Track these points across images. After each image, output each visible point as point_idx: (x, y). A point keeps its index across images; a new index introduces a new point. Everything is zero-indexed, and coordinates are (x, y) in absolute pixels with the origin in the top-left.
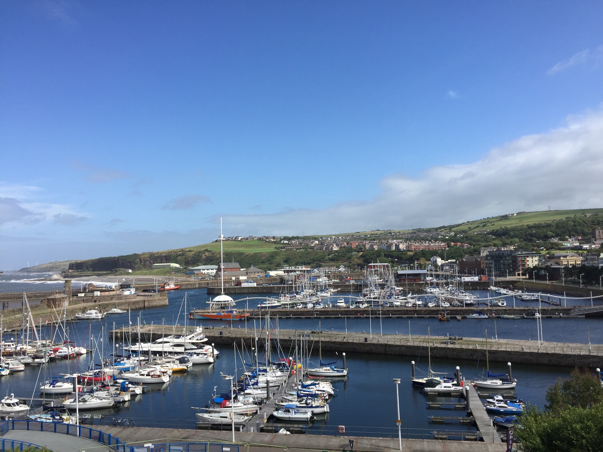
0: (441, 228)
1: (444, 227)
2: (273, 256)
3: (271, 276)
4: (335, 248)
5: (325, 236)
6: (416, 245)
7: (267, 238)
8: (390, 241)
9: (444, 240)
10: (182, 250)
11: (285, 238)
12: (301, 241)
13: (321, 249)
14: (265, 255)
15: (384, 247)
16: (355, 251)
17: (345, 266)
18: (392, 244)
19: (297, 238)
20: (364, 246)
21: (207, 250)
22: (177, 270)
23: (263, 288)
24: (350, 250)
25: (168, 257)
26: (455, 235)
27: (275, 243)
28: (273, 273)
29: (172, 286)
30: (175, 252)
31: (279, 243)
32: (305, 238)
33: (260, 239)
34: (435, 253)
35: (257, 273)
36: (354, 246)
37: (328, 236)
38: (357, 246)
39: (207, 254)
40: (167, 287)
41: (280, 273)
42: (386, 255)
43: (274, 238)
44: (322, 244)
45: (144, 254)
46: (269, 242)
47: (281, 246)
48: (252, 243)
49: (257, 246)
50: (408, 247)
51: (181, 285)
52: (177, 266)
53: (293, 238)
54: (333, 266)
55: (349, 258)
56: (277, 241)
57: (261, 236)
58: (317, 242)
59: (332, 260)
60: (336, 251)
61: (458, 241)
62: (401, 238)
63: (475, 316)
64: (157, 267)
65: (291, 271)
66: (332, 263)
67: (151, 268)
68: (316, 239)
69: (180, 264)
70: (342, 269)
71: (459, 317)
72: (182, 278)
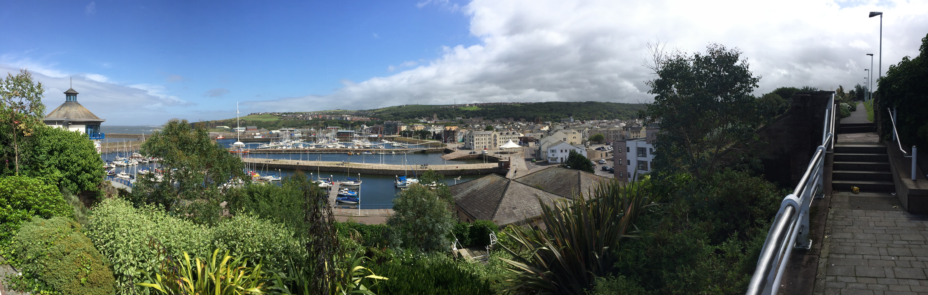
0: (369, 110)
1: (371, 110)
2: (277, 122)
3: (273, 133)
4: (310, 119)
5: (308, 112)
6: (356, 118)
7: (275, 113)
8: (343, 116)
9: (369, 117)
10: (231, 120)
11: (285, 113)
12: (293, 115)
13: (303, 119)
14: (272, 122)
15: (339, 118)
16: (320, 120)
17: (314, 128)
18: (344, 117)
19: (291, 113)
20: (326, 118)
21: (243, 120)
22: (227, 130)
23: (265, 139)
24: (318, 120)
25: (223, 123)
26: (375, 114)
27: (279, 116)
28: (274, 132)
29: (221, 137)
30: (227, 120)
31: (281, 116)
32: (295, 113)
33: (271, 114)
34: (363, 123)
35: (265, 132)
36: (320, 118)
37: (309, 113)
38: (322, 118)
39: (243, 121)
40: (218, 138)
41: (278, 131)
42: (339, 123)
43: (278, 113)
44: (304, 116)
45: (212, 121)
46: (276, 115)
47: (281, 117)
48: (266, 116)
49: (269, 117)
50: (351, 119)
51: (226, 137)
52: (228, 127)
53: (289, 113)
54: (308, 128)
55: (317, 124)
56: (280, 115)
57: (271, 112)
58: (301, 115)
59: (308, 125)
60: (310, 120)
61: (375, 117)
62: (349, 114)
63: (366, 153)
64: (218, 128)
65: (284, 131)
66: (308, 126)
67: (215, 128)
68: (301, 114)
69: (229, 127)
70: (312, 130)
71: (358, 154)
72: (228, 134)
